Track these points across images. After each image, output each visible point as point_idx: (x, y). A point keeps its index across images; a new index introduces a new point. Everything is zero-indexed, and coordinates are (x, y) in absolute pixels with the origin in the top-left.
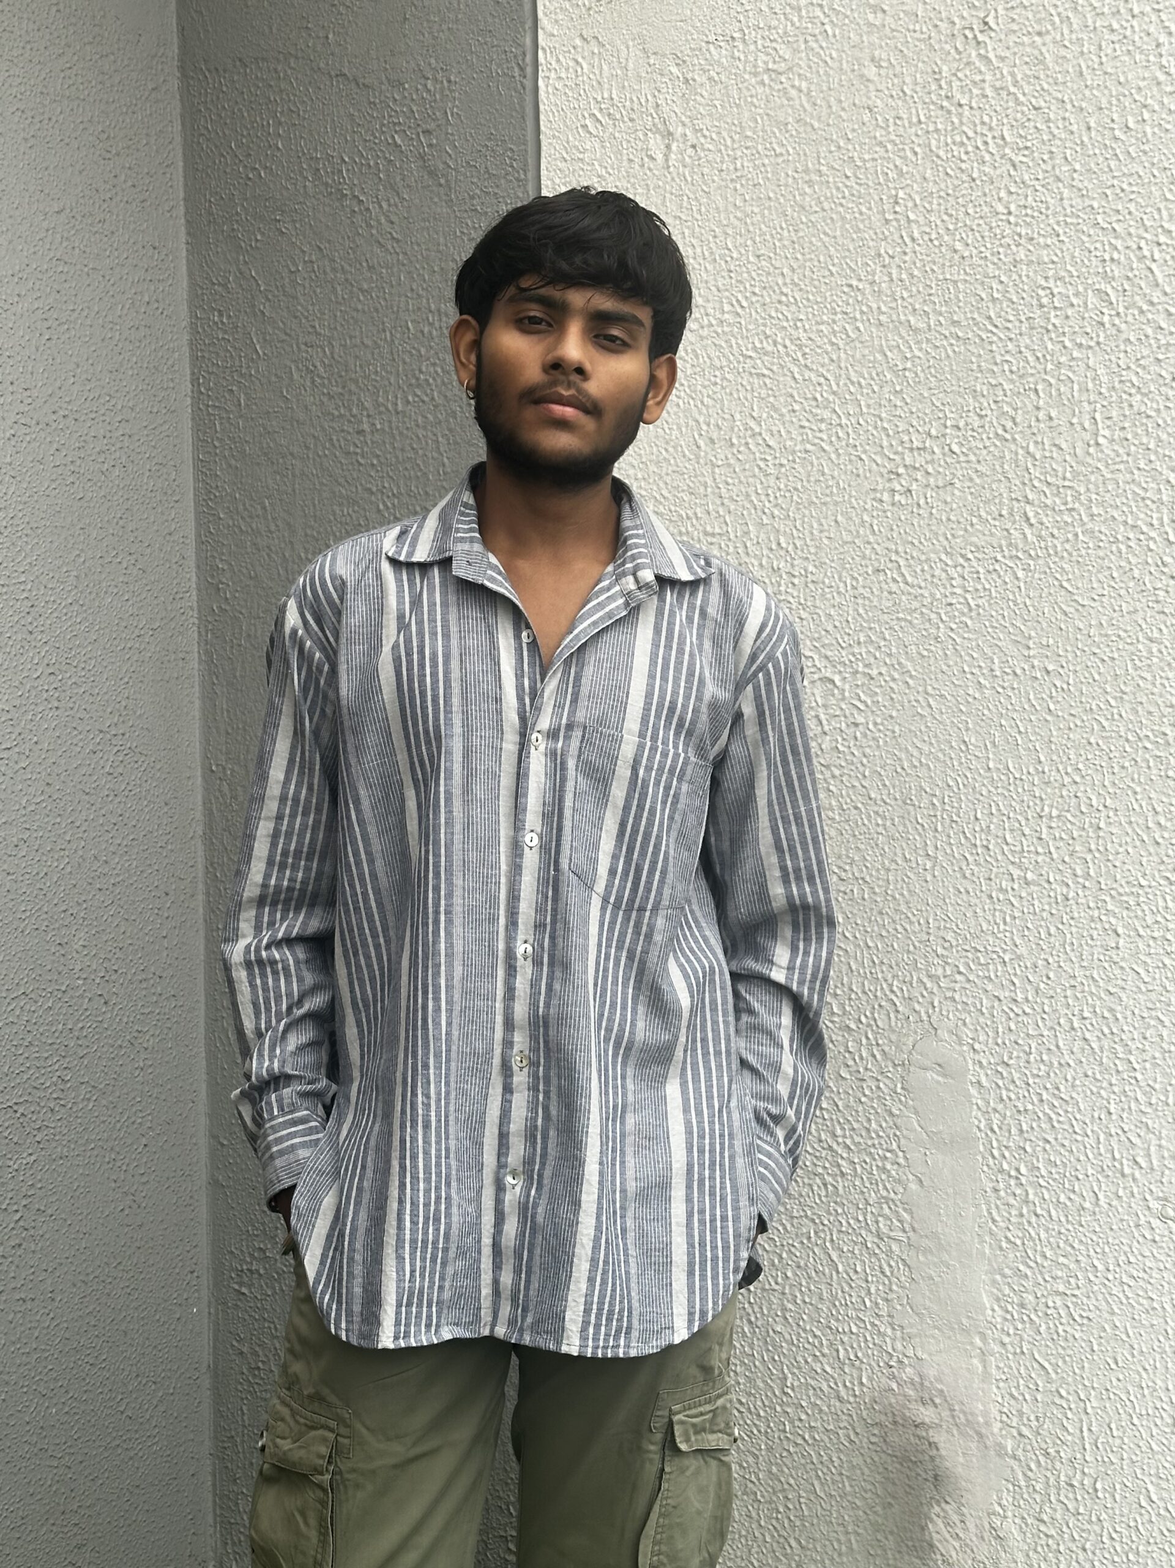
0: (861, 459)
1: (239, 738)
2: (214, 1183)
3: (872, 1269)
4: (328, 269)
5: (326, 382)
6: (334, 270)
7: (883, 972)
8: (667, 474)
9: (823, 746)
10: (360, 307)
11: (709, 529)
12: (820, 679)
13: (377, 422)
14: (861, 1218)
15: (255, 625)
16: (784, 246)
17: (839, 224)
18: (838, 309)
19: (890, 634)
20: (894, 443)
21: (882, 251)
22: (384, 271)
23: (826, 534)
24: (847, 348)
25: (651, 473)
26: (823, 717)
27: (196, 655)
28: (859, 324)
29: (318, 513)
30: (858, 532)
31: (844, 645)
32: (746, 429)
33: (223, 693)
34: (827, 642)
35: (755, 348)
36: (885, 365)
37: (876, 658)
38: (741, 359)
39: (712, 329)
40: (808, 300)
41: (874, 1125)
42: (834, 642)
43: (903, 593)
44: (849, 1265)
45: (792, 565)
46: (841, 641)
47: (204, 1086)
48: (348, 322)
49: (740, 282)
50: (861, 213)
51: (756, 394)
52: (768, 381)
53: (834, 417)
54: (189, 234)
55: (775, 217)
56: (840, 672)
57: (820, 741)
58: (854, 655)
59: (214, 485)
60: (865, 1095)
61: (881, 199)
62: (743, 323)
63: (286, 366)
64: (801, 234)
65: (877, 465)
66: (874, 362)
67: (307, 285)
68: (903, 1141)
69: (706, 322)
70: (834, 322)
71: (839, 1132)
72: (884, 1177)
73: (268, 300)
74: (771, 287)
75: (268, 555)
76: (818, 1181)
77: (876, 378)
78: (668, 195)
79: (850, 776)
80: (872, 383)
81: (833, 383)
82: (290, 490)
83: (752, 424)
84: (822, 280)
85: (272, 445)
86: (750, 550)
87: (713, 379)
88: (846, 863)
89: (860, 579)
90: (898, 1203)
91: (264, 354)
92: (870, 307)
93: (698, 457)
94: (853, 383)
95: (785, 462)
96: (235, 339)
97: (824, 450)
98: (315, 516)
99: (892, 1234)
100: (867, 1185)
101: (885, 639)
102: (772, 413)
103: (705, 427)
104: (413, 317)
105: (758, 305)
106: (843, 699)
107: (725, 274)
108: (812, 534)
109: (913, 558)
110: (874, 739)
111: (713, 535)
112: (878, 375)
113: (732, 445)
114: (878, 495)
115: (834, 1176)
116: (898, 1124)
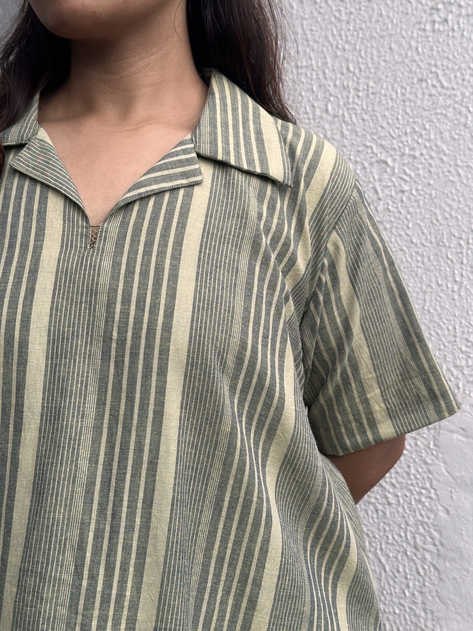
3: (411, 570)
14: (403, 534)
23: (383, 58)
31: (395, 136)
34: (382, 134)
42: (387, 134)
43: (440, 94)
44: (393, 566)
46: (392, 133)
56: (392, 156)
58: (402, 142)
68: (434, 482)
76: (371, 507)
86: (328, 77)
89: (408, 88)
90: (431, 526)
99: (426, 547)
100: (408, 512)
101: (425, 129)
106: (393, 174)
108: (373, 59)
109: (448, 68)
110: (416, 201)
111: (302, 67)
116: (431, 470)
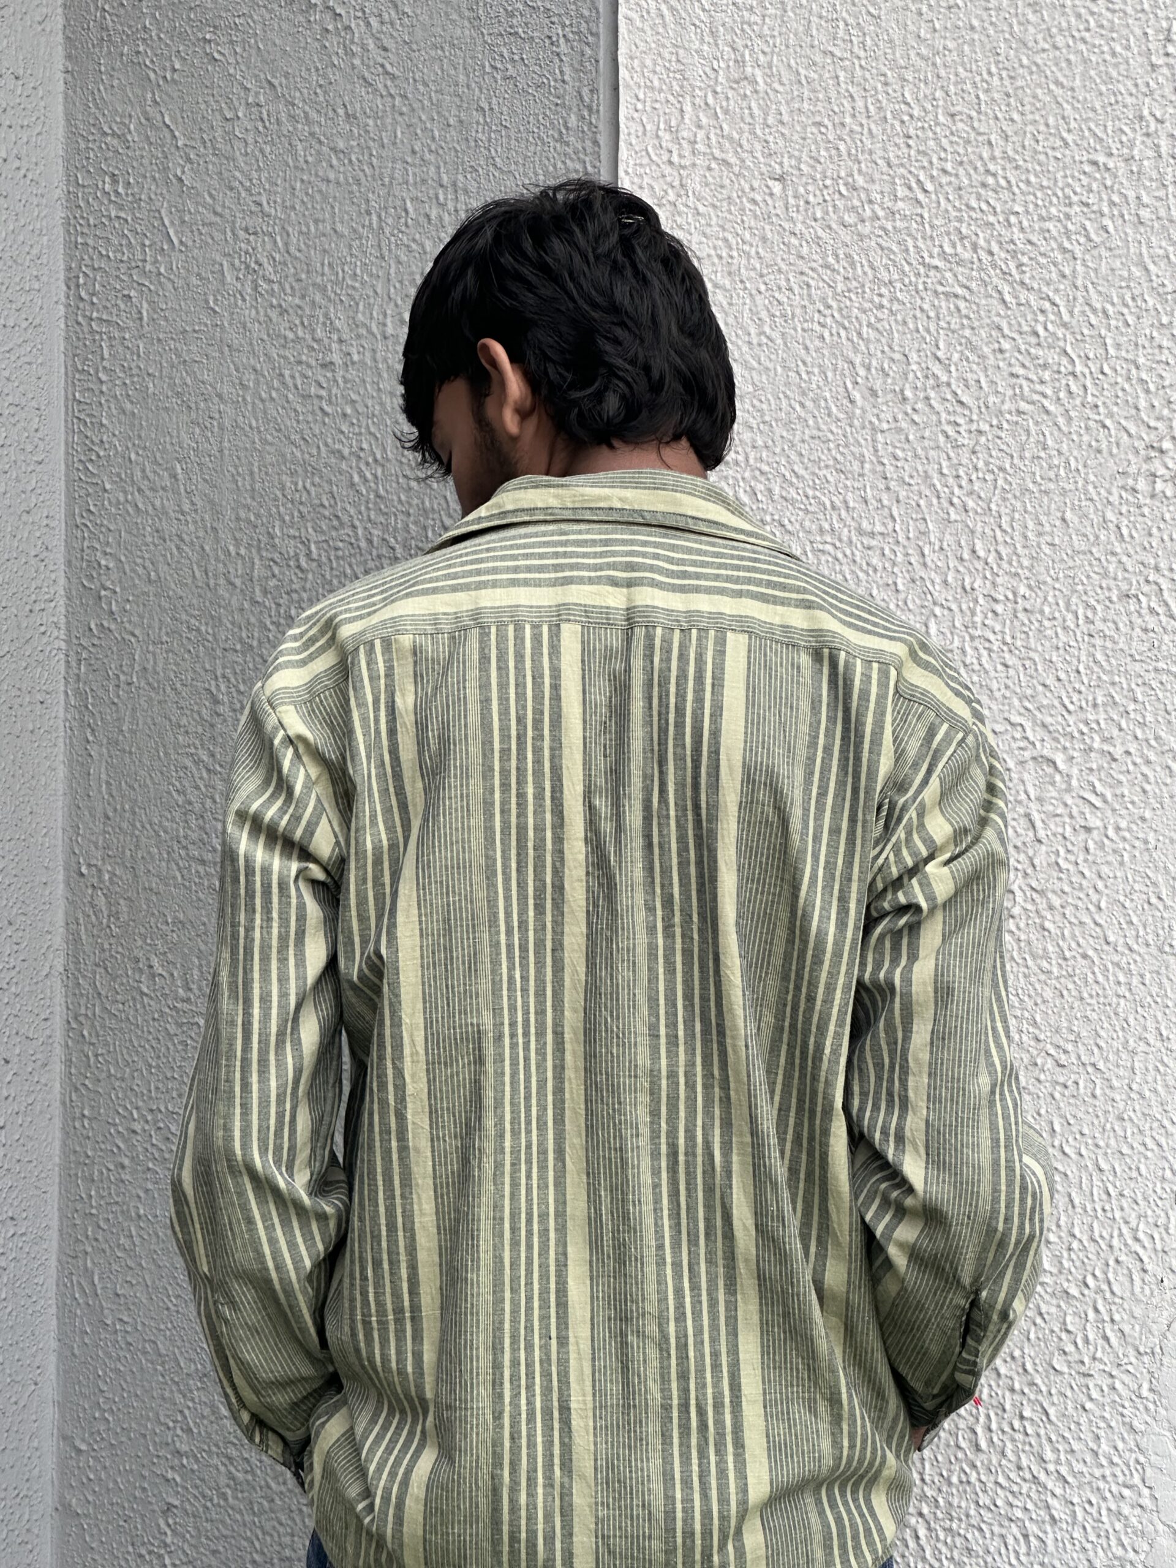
0: (1104, 426)
1: (125, 825)
2: (64, 1509)
4: (284, 117)
5: (276, 287)
6: (292, 118)
7: (1122, 1209)
8: (803, 441)
9: (1036, 861)
10: (332, 176)
11: (865, 525)
12: (1034, 758)
13: (354, 351)
15: (154, 654)
16: (993, 100)
17: (1079, 69)
18: (1075, 199)
19: (1143, 693)
20: (1156, 404)
21: (1146, 112)
22: (371, 122)
23: (1049, 539)
24: (1087, 257)
25: (777, 438)
26: (1036, 817)
27: (62, 697)
28: (1107, 222)
29: (257, 486)
30: (1097, 537)
31: (1071, 707)
32: (927, 377)
33: (101, 755)
34: (1045, 702)
35: (943, 254)
36: (1145, 285)
37: (1121, 730)
38: (922, 271)
39: (877, 224)
40: (1028, 182)
41: (1105, 1447)
42: (1056, 703)
43: (1164, 629)
45: (993, 583)
46: (1067, 702)
47: (53, 1358)
48: (312, 197)
49: (924, 153)
50: (1114, 54)
51: (942, 324)
52: (962, 305)
53: (1065, 361)
54: (69, 57)
55: (980, 56)
56: (1065, 748)
57: (1031, 853)
58: (1087, 724)
59: (97, 441)
60: (1091, 1399)
61: (1146, 34)
62: (926, 215)
63: (214, 262)
64: (1020, 83)
65: (1130, 435)
66: (1129, 279)
67: (250, 140)
68: (1148, 1470)
69: (868, 213)
70: (1068, 217)
71: (1049, 1455)
72: (1118, 1526)
73: (189, 160)
74: (971, 162)
75: (178, 548)
76: (1015, 1529)
77: (1131, 303)
78: (814, 19)
79: (1076, 907)
80: (1125, 311)
81: (1062, 309)
82: (215, 451)
83: (936, 369)
84: (1050, 152)
85: (189, 381)
86: (928, 560)
87: (876, 299)
88: (1067, 1041)
89: (1099, 608)
91: (181, 242)
92: (1125, 197)
93: (850, 417)
94: (1094, 311)
95: (986, 428)
96: (135, 219)
97: (1047, 412)
98: (253, 490)
102: (967, 353)
103: (862, 372)
104: (414, 192)
105: (949, 189)
106: (1069, 790)
107: (900, 141)
108: (1026, 537)
110: (1115, 851)
111: (872, 535)
112: (1133, 299)
113: (905, 399)
114: (1130, 482)
115: (1040, 1523)
116: (1143, 1445)
